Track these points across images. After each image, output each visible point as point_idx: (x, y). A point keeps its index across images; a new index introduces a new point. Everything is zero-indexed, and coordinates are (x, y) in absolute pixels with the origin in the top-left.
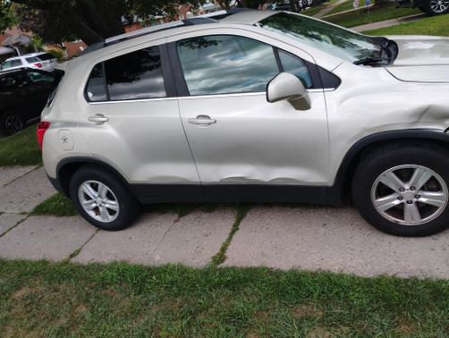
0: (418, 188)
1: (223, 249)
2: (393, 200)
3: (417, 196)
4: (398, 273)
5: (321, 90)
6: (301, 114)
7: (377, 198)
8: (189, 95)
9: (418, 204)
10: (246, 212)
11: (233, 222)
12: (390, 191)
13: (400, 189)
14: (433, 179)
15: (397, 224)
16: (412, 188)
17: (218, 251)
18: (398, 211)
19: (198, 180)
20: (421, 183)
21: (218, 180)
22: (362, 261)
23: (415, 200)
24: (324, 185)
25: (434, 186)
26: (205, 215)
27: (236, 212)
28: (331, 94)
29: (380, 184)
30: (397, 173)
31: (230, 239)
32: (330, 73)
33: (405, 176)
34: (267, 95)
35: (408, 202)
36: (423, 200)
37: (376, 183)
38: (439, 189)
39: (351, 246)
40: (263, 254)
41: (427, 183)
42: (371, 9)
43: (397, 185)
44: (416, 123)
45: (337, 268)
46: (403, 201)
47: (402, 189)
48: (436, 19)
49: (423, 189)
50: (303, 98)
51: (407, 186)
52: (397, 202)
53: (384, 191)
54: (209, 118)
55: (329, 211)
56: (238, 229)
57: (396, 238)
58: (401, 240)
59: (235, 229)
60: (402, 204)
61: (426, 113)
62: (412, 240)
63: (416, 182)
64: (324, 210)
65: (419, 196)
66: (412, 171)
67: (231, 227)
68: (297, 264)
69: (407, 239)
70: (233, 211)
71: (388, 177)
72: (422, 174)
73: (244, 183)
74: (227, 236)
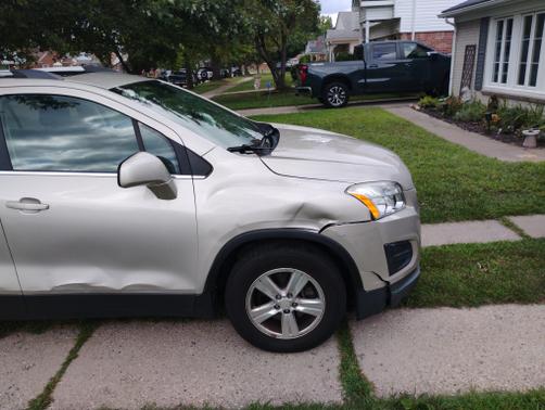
0: (295, 294)
1: (50, 388)
2: (270, 309)
3: (294, 305)
4: (271, 399)
5: (190, 177)
6: (164, 205)
7: (252, 308)
8: (11, 169)
9: (296, 313)
10: (92, 331)
11: (71, 346)
12: (266, 300)
13: (277, 297)
14: (309, 284)
15: (273, 338)
16: (289, 295)
17: (41, 391)
18: (274, 322)
19: (18, 289)
20: (298, 290)
21: (48, 289)
22: (233, 388)
23: (292, 309)
24: (192, 292)
25: (312, 293)
26: (30, 338)
27: (78, 332)
28: (200, 183)
29: (256, 291)
30: (273, 277)
31: (61, 372)
32: (201, 158)
33: (282, 281)
34: (119, 177)
35: (285, 312)
36: (300, 308)
37: (251, 290)
38: (315, 296)
39: (224, 370)
40: (107, 390)
41: (304, 289)
42: (273, 93)
43: (274, 291)
44: (291, 221)
45: (201, 401)
46: (281, 310)
47: (278, 297)
48: (333, 111)
49: (300, 296)
50: (167, 185)
51: (284, 293)
52: (273, 312)
53: (260, 299)
54: (39, 202)
55: (201, 325)
56: (76, 356)
57: (273, 355)
58: (279, 357)
59: (73, 355)
60: (279, 314)
61: (301, 211)
62: (291, 356)
63: (292, 289)
64: (195, 324)
65: (297, 305)
66: (288, 275)
67: (66, 354)
68: (151, 401)
69: (285, 355)
70: (74, 330)
71: (264, 283)
72: (299, 279)
73: (86, 292)
74: (59, 368)
